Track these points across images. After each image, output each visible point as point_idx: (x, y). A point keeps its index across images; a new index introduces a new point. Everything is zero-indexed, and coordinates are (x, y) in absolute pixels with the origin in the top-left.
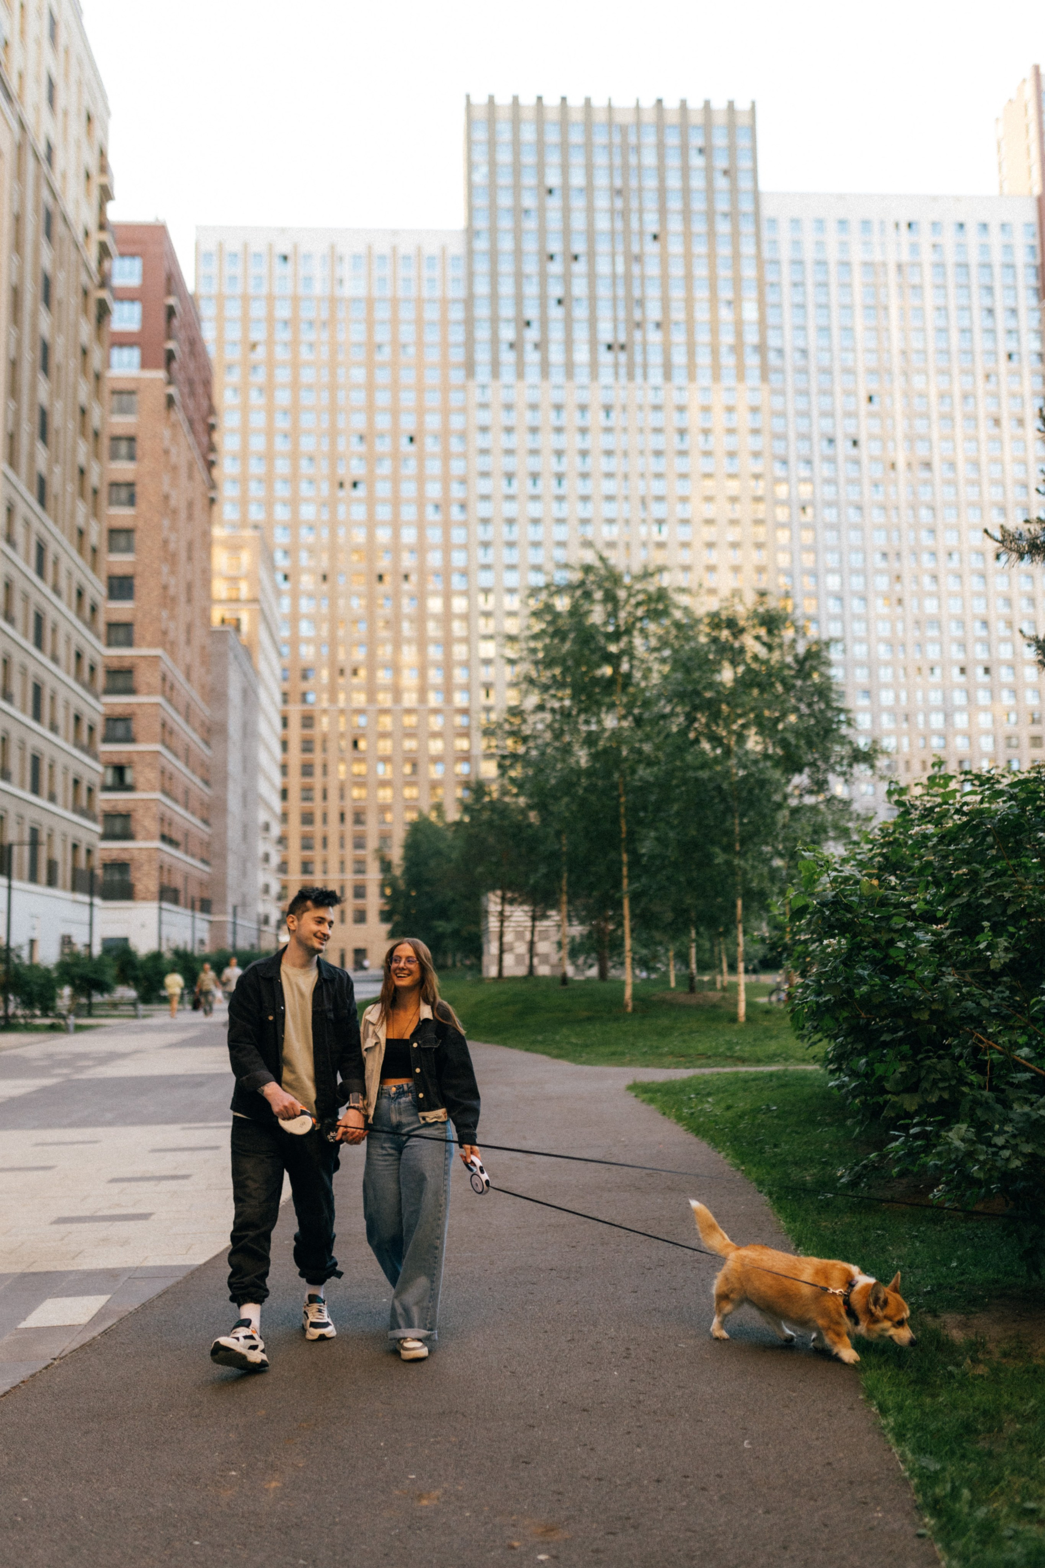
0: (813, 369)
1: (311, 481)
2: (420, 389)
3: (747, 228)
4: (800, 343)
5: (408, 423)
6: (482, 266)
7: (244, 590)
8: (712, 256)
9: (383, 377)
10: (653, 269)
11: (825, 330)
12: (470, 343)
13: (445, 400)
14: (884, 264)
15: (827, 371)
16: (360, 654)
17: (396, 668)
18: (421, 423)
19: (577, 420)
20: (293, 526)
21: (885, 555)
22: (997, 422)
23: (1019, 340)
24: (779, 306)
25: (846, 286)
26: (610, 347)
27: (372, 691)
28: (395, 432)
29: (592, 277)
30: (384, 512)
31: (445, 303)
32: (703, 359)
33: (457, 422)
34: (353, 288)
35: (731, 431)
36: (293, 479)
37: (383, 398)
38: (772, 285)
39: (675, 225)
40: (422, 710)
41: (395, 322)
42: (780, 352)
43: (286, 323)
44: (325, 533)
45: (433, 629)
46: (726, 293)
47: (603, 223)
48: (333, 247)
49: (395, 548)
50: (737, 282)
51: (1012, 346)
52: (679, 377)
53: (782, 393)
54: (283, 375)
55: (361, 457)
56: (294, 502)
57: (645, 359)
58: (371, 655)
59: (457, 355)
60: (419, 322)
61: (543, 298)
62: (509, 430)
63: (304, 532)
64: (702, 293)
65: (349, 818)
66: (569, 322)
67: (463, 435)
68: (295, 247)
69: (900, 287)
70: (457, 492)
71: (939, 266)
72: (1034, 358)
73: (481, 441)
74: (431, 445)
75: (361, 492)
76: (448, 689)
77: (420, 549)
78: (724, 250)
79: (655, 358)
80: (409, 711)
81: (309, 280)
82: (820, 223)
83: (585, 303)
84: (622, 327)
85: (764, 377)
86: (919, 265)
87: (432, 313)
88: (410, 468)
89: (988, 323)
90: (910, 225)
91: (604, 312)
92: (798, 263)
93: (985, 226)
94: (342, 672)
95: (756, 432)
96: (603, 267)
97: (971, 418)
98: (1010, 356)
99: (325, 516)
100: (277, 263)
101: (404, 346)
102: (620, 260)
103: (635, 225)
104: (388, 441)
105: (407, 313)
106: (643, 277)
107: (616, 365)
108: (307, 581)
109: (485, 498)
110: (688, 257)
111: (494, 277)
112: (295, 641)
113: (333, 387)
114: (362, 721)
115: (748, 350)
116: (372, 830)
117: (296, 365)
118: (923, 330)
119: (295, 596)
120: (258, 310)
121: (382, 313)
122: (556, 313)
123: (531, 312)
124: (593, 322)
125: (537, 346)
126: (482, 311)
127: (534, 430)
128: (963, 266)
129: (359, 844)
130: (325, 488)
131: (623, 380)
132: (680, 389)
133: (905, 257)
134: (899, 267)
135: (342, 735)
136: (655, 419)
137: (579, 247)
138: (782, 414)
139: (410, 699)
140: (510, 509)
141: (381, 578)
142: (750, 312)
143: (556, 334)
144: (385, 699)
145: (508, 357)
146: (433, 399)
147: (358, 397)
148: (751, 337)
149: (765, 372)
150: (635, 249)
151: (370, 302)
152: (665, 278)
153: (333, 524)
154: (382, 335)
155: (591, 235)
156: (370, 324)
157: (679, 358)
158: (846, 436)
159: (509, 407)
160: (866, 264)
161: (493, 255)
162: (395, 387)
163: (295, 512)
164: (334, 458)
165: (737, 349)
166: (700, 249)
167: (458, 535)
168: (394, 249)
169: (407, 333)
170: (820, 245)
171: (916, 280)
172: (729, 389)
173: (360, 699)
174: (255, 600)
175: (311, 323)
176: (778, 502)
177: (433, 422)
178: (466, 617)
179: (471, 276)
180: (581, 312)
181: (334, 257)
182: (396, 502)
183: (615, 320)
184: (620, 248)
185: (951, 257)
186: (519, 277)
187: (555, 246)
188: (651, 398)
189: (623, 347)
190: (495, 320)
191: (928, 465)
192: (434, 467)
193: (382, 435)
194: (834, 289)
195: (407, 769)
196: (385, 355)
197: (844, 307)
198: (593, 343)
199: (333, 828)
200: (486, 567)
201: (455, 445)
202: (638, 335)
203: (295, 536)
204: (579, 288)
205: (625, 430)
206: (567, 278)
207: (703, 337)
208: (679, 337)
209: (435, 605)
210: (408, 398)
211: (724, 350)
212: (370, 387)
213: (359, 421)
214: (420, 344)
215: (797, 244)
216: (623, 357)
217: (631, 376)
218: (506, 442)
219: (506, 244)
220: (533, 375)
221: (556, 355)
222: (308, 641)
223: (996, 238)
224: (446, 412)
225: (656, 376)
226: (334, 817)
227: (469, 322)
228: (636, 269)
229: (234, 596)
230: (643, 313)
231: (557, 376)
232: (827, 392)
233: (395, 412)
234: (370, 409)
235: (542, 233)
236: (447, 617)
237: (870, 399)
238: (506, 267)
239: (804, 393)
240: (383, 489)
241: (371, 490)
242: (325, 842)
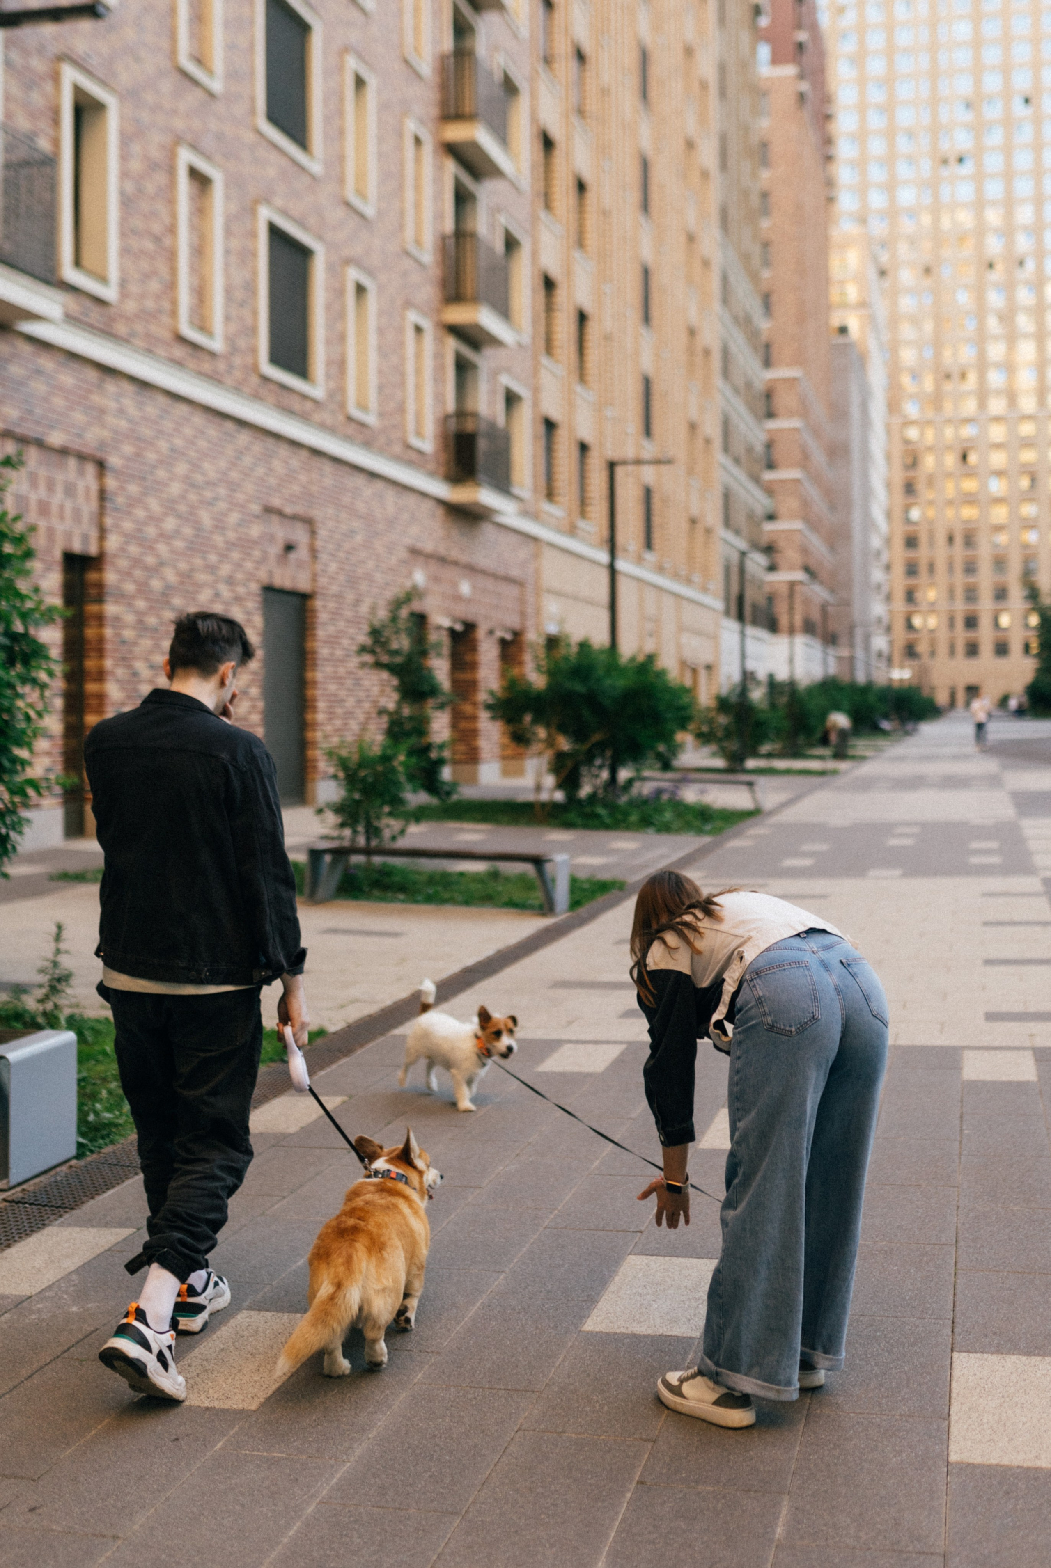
1: (910, 161)
2: (1037, 39)
5: (1022, 81)
9: (992, 29)
16: (967, 354)
17: (1009, 367)
18: (1038, 80)
20: (892, 213)
27: (983, 395)
28: (1007, 93)
30: (994, 190)
36: (890, 160)
37: (992, 55)
40: (1042, 414)
44: (926, 220)
49: (1008, 231)
54: (876, 40)
55: (967, 127)
56: (891, 187)
58: (982, 355)
63: (903, 220)
75: (968, 168)
77: (1038, 229)
80: (1027, 418)
88: (1025, 135)
94: (948, 376)
99: (927, 200)
104: (998, 105)
108: (907, 276)
113: (933, 48)
114: (970, 431)
116: (984, 553)
117: (890, 27)
119: (894, 294)
129: (970, 568)
130: (926, 166)
135: (949, 448)
139: (1027, 404)
141: (991, 265)
144: (997, 406)
147: (963, 57)
153: (936, 210)
162: (1006, 40)
163: (893, 198)
164: (936, 129)
173: (970, 407)
182: (1008, 175)
193: (991, 99)
195: (1025, 483)
199: (941, 553)
203: (894, 226)
210: (1022, 52)
212: (977, 43)
213: (964, 85)
222: (910, 344)
226: (941, 540)
233: (1006, 70)
234: (978, 69)
240: (994, 162)
241: (979, 165)
242: (931, 568)
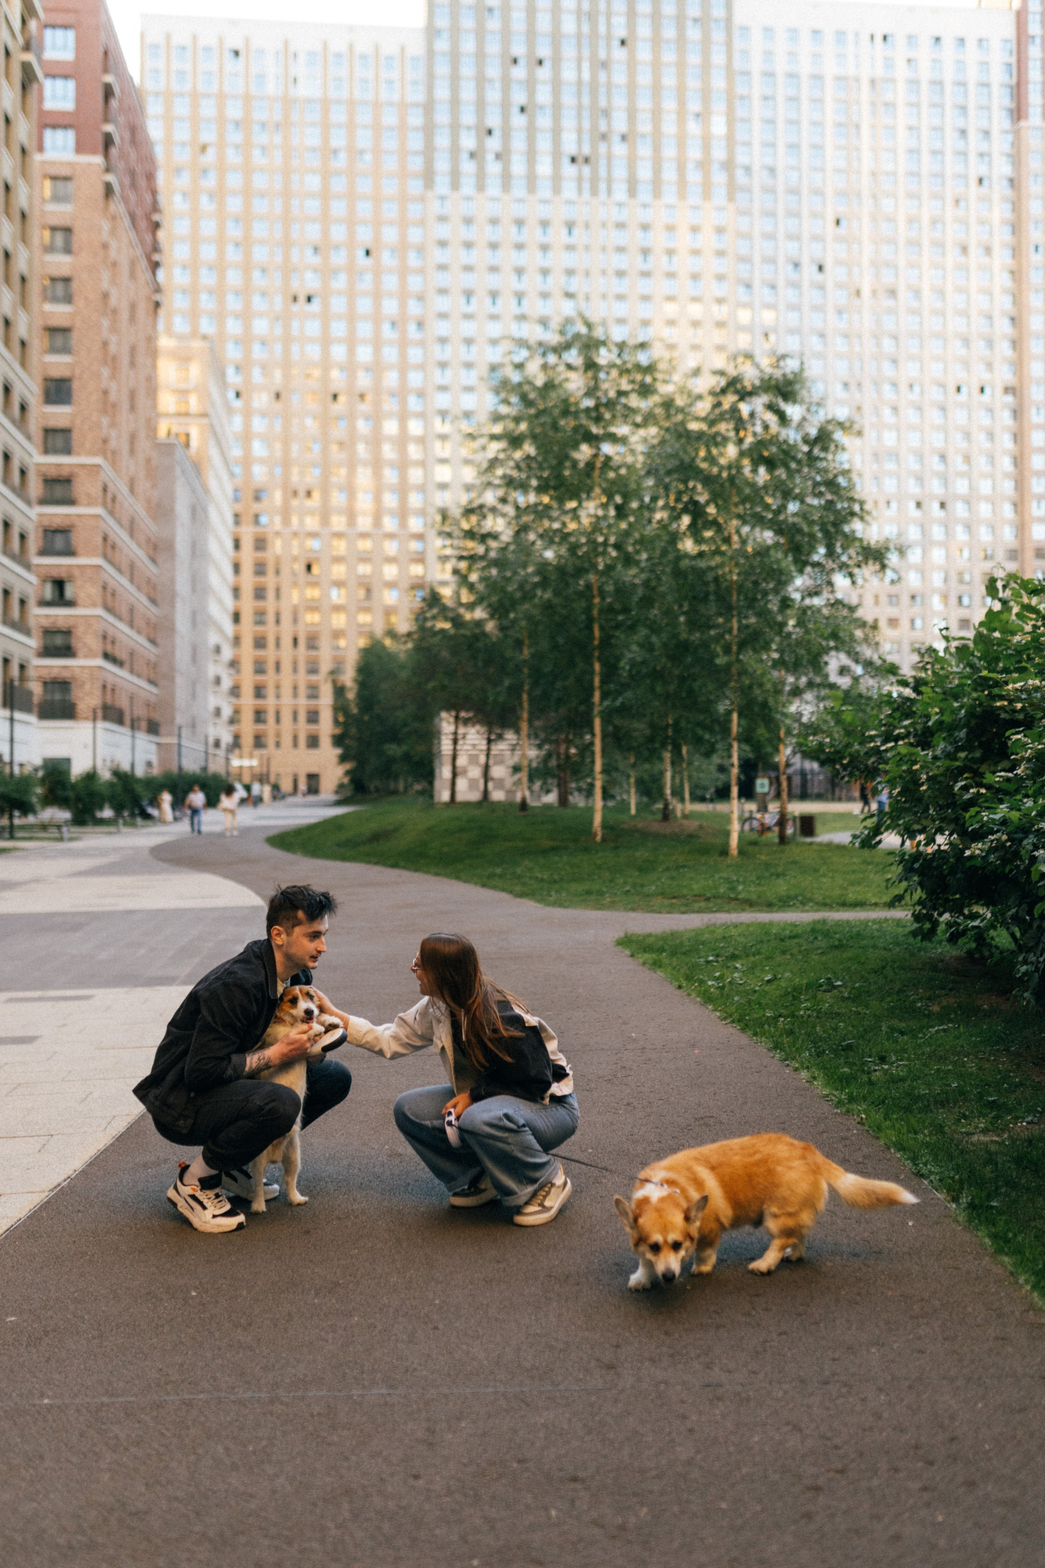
0: (781, 188)
1: (264, 294)
2: (377, 199)
3: (718, 35)
4: (769, 161)
5: (364, 235)
6: (442, 69)
7: (194, 404)
8: (681, 66)
9: (338, 185)
10: (619, 77)
11: (794, 147)
12: (429, 151)
13: (403, 211)
14: (857, 80)
15: (794, 191)
16: (314, 476)
17: (351, 491)
18: (377, 234)
19: (538, 235)
20: (245, 341)
21: (846, 385)
22: (965, 250)
23: (990, 163)
24: (748, 120)
25: (818, 101)
26: (573, 160)
27: (326, 514)
28: (351, 244)
29: (556, 84)
30: (339, 329)
31: (403, 107)
32: (669, 174)
33: (415, 235)
34: (307, 89)
35: (696, 252)
36: (245, 291)
37: (338, 208)
38: (742, 98)
39: (644, 30)
40: (377, 533)
41: (351, 126)
42: (748, 169)
43: (237, 124)
44: (278, 348)
45: (388, 452)
46: (694, 106)
47: (569, 25)
48: (286, 43)
49: (350, 367)
50: (706, 95)
51: (983, 170)
52: (644, 194)
53: (747, 213)
54: (234, 180)
55: (315, 271)
56: (246, 316)
57: (609, 173)
58: (326, 477)
59: (416, 164)
60: (377, 128)
61: (505, 105)
62: (468, 245)
63: (256, 348)
64: (669, 104)
65: (302, 642)
66: (531, 131)
67: (421, 250)
68: (247, 41)
69: (873, 104)
70: (414, 308)
71: (914, 83)
72: (1005, 183)
73: (438, 256)
74: (387, 259)
75: (315, 306)
76: (403, 514)
77: (376, 368)
78: (694, 59)
79: (620, 172)
80: (364, 535)
81: (261, 77)
82: (793, 33)
83: (549, 112)
84: (586, 137)
85: (731, 197)
86: (893, 81)
87: (390, 118)
88: (366, 283)
89: (960, 145)
90: (885, 38)
91: (569, 122)
92: (769, 75)
93: (962, 41)
94: (295, 493)
95: (720, 253)
96: (568, 74)
97: (940, 245)
98: (981, 181)
99: (279, 331)
100: (228, 56)
101: (362, 152)
102: (586, 66)
103: (602, 29)
104: (343, 253)
105: (364, 117)
106: (609, 85)
107: (580, 179)
108: (260, 399)
109: (443, 316)
110: (656, 66)
111: (455, 79)
112: (247, 461)
113: (287, 194)
114: (314, 544)
115: (715, 167)
116: (325, 655)
117: (248, 170)
118: (894, 151)
119: (248, 414)
120: (208, 109)
121: (338, 115)
122: (518, 121)
123: (493, 120)
124: (556, 132)
125: (498, 156)
126: (442, 117)
127: (494, 246)
128: (938, 83)
129: (313, 669)
130: (278, 301)
131: (586, 194)
132: (645, 206)
133: (879, 72)
134: (873, 82)
135: (295, 559)
136: (618, 238)
137: (544, 51)
138: (747, 236)
139: (364, 523)
140: (468, 328)
141: (335, 397)
142: (718, 127)
143: (519, 143)
144: (338, 522)
145: (468, 167)
146: (390, 211)
147: (313, 206)
148: (719, 153)
149: (732, 190)
150: (602, 54)
151: (326, 104)
152: (632, 88)
153: (287, 340)
154: (338, 140)
155: (556, 38)
156: (326, 127)
157: (645, 172)
158: (812, 260)
159: (468, 221)
160: (839, 78)
161: (455, 57)
162: (351, 197)
163: (247, 327)
164: (288, 270)
165: (704, 165)
166: (669, 56)
167: (415, 355)
168: (351, 47)
169: (364, 139)
170: (792, 55)
171: (889, 97)
172: (695, 208)
173: (312, 523)
174: (205, 415)
175: (263, 125)
176: (741, 328)
177: (390, 234)
178: (421, 440)
179: (431, 77)
180: (544, 121)
181: (288, 54)
182: (351, 318)
183: (580, 131)
184: (586, 53)
185: (925, 73)
186: (481, 81)
187: (519, 49)
188: (616, 215)
189: (587, 160)
190: (455, 128)
191: (893, 293)
192: (390, 282)
193: (337, 247)
194: (805, 104)
195: (362, 593)
196: (341, 161)
197: (815, 124)
198: (556, 154)
199: (286, 653)
200: (443, 388)
201: (413, 260)
202: (602, 148)
203: (248, 352)
204: (544, 95)
205: (587, 248)
206: (531, 84)
207: (669, 151)
208: (645, 150)
209: (391, 427)
210: (364, 209)
211: (690, 166)
212: (325, 195)
213: (313, 232)
214: (377, 151)
215: (769, 54)
216: (586, 170)
217: (594, 192)
218: (465, 257)
219: (468, 45)
220: (494, 188)
221: (518, 167)
222: (262, 461)
223: (972, 53)
224: (403, 223)
225: (620, 193)
226: (287, 641)
227: (429, 130)
228: (602, 77)
229: (183, 409)
230: (609, 124)
231: (519, 190)
232: (795, 214)
233: (351, 222)
234: (325, 219)
235: (506, 34)
236: (402, 440)
237: (838, 222)
238: (467, 70)
239: (770, 214)
240: (338, 304)
241: (326, 305)
242: (278, 667)
